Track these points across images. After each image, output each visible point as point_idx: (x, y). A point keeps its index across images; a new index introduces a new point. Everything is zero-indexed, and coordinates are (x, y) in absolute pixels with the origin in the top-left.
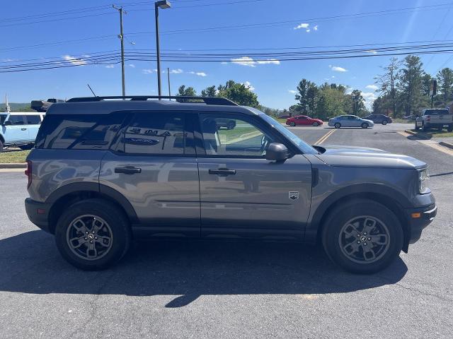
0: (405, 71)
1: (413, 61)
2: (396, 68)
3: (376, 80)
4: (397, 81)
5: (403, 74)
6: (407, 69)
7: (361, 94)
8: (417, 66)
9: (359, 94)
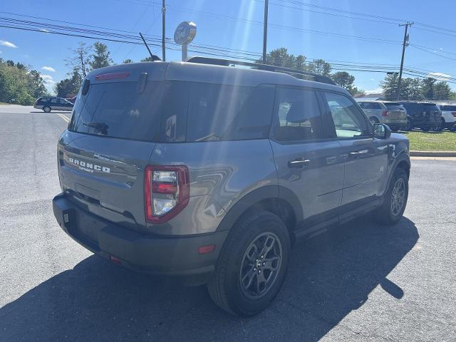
0: (96, 57)
1: (101, 49)
2: (86, 53)
3: (66, 63)
4: (88, 66)
5: (92, 60)
6: (97, 55)
7: (41, 76)
8: (105, 53)
9: (38, 75)
